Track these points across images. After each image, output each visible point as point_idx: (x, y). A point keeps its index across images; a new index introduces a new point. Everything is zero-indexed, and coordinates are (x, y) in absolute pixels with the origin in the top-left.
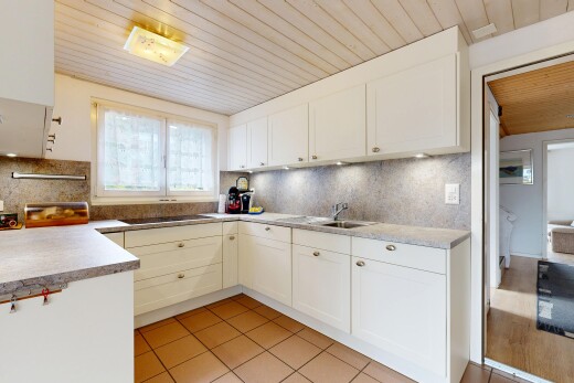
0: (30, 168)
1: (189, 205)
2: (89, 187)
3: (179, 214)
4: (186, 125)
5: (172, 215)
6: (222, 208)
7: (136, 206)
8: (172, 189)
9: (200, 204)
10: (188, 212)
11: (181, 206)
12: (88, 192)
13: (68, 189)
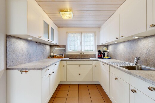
0: (57, 47)
1: (87, 55)
2: (65, 50)
3: (85, 57)
4: (87, 33)
5: (83, 57)
6: (97, 56)
7: (74, 55)
8: (83, 51)
9: (90, 55)
10: (87, 57)
11: (85, 55)
12: (65, 52)
13: (62, 51)
